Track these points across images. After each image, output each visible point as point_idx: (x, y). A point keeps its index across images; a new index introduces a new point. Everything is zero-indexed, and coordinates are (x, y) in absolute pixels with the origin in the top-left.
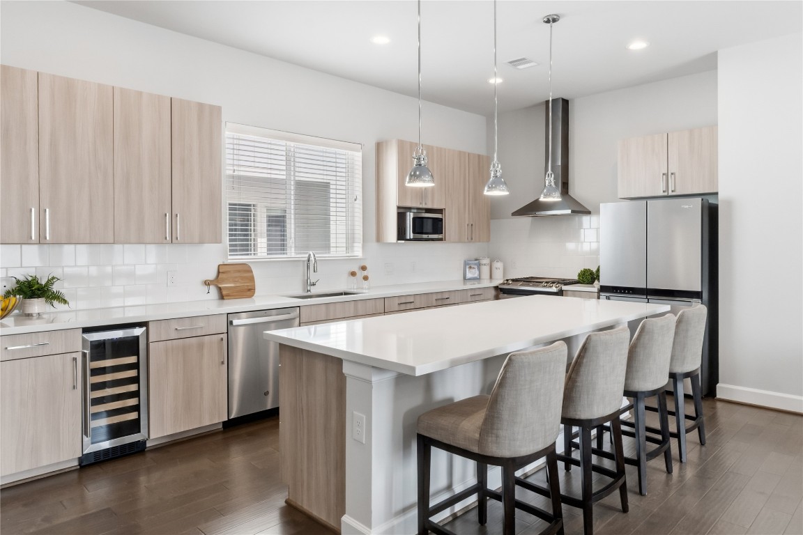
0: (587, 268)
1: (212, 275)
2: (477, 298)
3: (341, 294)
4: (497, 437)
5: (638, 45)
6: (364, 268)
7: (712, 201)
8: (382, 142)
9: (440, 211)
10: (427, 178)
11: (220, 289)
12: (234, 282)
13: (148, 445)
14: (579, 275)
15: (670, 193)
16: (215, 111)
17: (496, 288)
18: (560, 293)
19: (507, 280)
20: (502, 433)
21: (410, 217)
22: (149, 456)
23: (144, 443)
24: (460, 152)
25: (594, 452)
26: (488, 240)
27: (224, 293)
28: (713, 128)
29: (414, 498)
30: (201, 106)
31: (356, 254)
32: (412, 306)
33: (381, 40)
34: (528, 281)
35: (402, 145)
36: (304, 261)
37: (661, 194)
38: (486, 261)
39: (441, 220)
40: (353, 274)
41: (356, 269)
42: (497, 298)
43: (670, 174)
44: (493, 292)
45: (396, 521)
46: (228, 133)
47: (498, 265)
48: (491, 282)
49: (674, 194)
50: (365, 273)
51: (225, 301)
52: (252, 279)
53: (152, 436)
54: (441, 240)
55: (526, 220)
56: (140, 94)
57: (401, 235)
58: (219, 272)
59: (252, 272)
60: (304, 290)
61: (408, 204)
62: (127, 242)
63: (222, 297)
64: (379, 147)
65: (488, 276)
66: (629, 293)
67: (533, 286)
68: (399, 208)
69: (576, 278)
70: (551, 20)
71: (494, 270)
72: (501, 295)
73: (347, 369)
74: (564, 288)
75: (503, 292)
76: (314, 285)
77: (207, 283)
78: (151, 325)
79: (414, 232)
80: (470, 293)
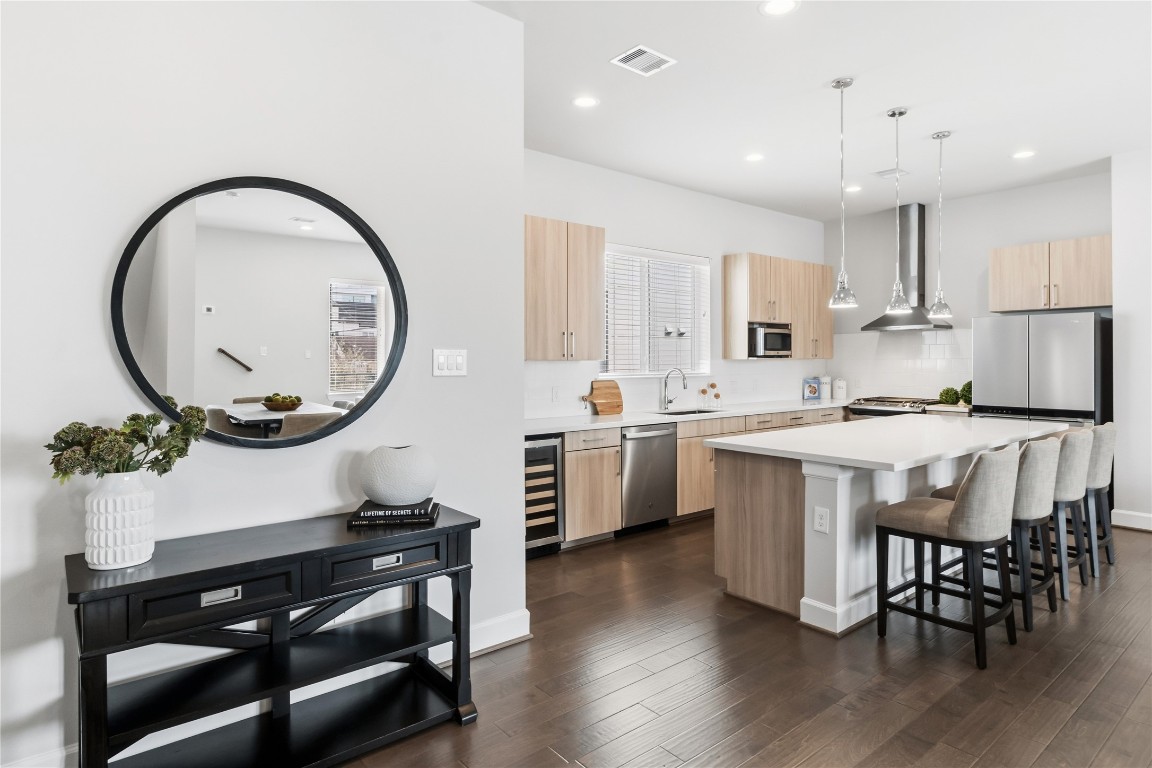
0: (950, 386)
1: (586, 392)
2: (827, 418)
3: (694, 412)
4: (968, 523)
5: (1024, 155)
6: (713, 386)
7: (1105, 315)
8: (730, 256)
9: (785, 326)
10: (851, 299)
11: (594, 406)
12: (606, 398)
13: (563, 546)
14: (941, 395)
15: (1052, 307)
16: (601, 232)
17: (845, 408)
18: (924, 412)
19: (859, 400)
20: (972, 521)
21: (761, 332)
22: (563, 559)
23: (557, 545)
24: (805, 263)
25: (1011, 560)
26: (832, 357)
27: (599, 409)
28: (1106, 236)
29: (874, 580)
30: (589, 228)
31: (702, 371)
32: (768, 425)
33: (755, 158)
34: (880, 400)
35: (752, 257)
36: (660, 379)
37: (1042, 307)
38: (826, 380)
39: (789, 336)
40: (704, 392)
41: (705, 387)
42: (846, 419)
43: (1052, 287)
44: (841, 413)
45: (854, 603)
46: (609, 254)
47: (841, 384)
48: (832, 402)
49: (1057, 307)
50: (715, 391)
51: (600, 417)
52: (619, 396)
53: (569, 538)
54: (787, 356)
55: (874, 335)
56: (544, 220)
57: (752, 352)
58: (592, 388)
59: (618, 388)
60: (660, 407)
61: (758, 319)
62: (536, 360)
63: (596, 412)
64: (727, 261)
65: (829, 396)
66: (1007, 413)
67: (890, 405)
68: (750, 323)
69: (938, 398)
70: (939, 136)
71: (835, 388)
72: (851, 416)
73: (806, 469)
74: (928, 408)
75: (852, 412)
76: (671, 402)
77: (584, 399)
78: (566, 436)
79: (766, 349)
80: (821, 413)
